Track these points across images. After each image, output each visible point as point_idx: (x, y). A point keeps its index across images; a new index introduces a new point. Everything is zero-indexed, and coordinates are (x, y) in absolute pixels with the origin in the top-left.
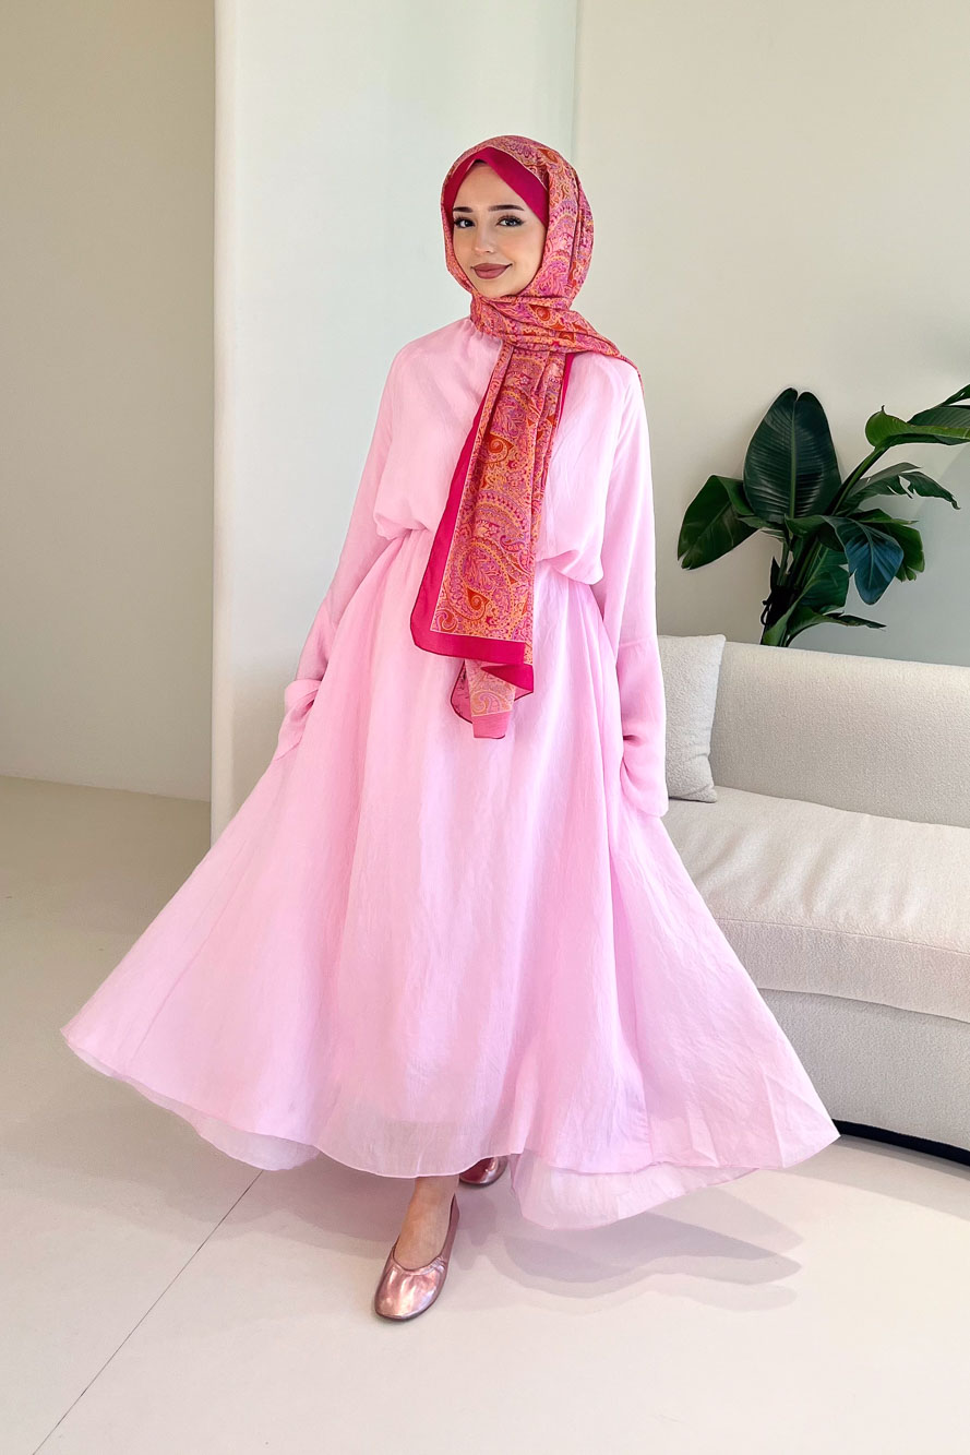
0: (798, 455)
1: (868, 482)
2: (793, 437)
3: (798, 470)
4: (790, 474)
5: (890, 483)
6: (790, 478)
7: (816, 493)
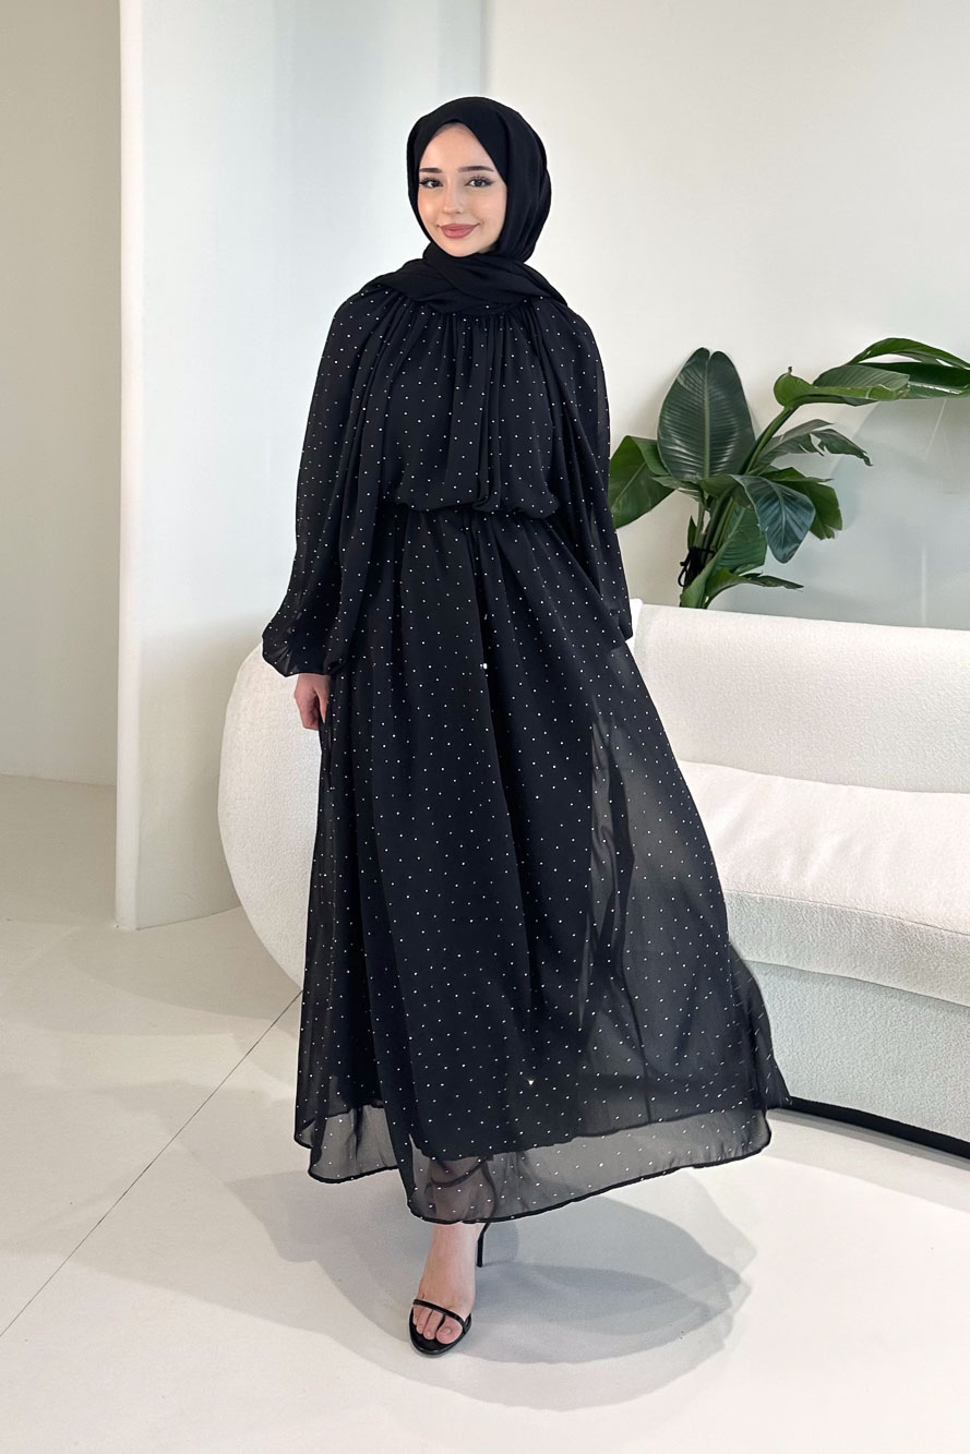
0: (711, 416)
1: (781, 442)
2: (707, 394)
3: (712, 429)
4: (704, 433)
5: (801, 442)
6: (704, 437)
7: (729, 452)
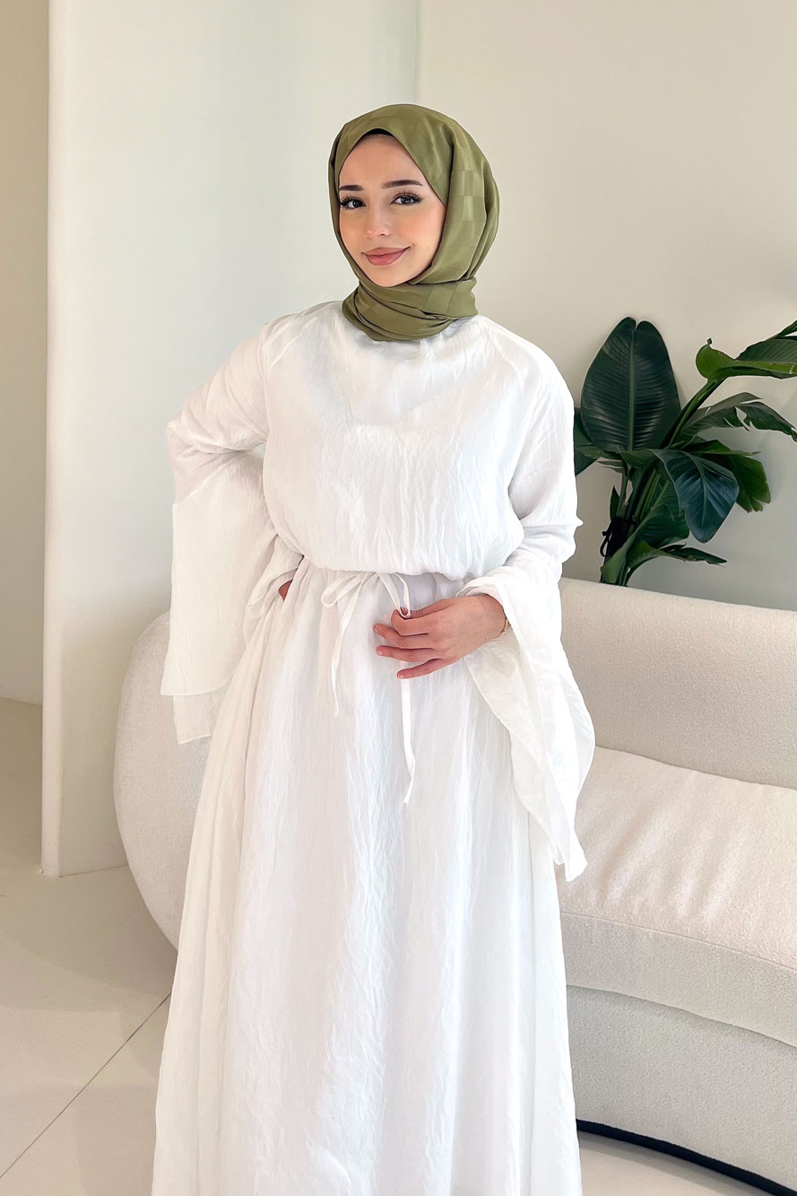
0: (636, 385)
1: (706, 414)
2: (632, 366)
3: (637, 398)
4: (628, 403)
5: (726, 415)
6: (628, 407)
7: (653, 422)
